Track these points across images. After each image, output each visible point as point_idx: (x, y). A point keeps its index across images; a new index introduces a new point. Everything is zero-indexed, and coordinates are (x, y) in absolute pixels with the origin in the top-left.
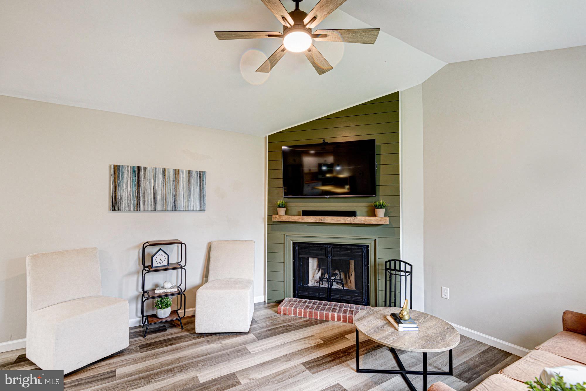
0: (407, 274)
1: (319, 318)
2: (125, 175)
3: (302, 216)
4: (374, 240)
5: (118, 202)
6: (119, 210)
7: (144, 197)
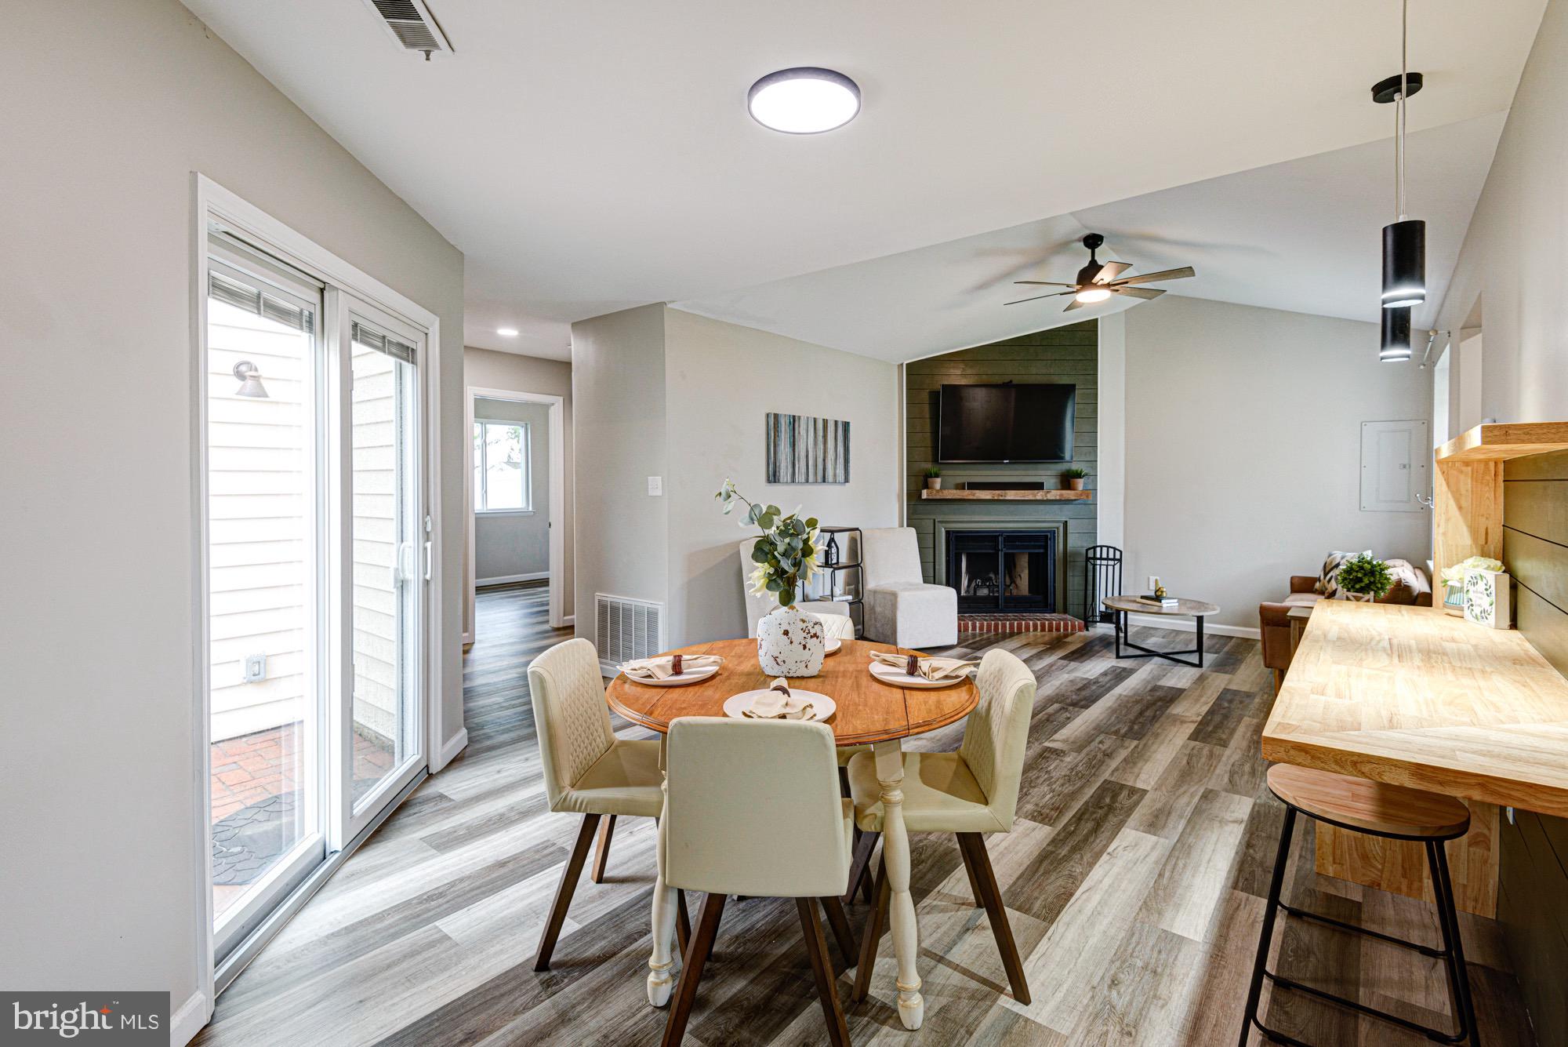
0: (1116, 562)
1: (1008, 631)
2: (783, 429)
3: (968, 489)
4: (1064, 522)
5: (777, 470)
6: (779, 482)
7: (799, 461)
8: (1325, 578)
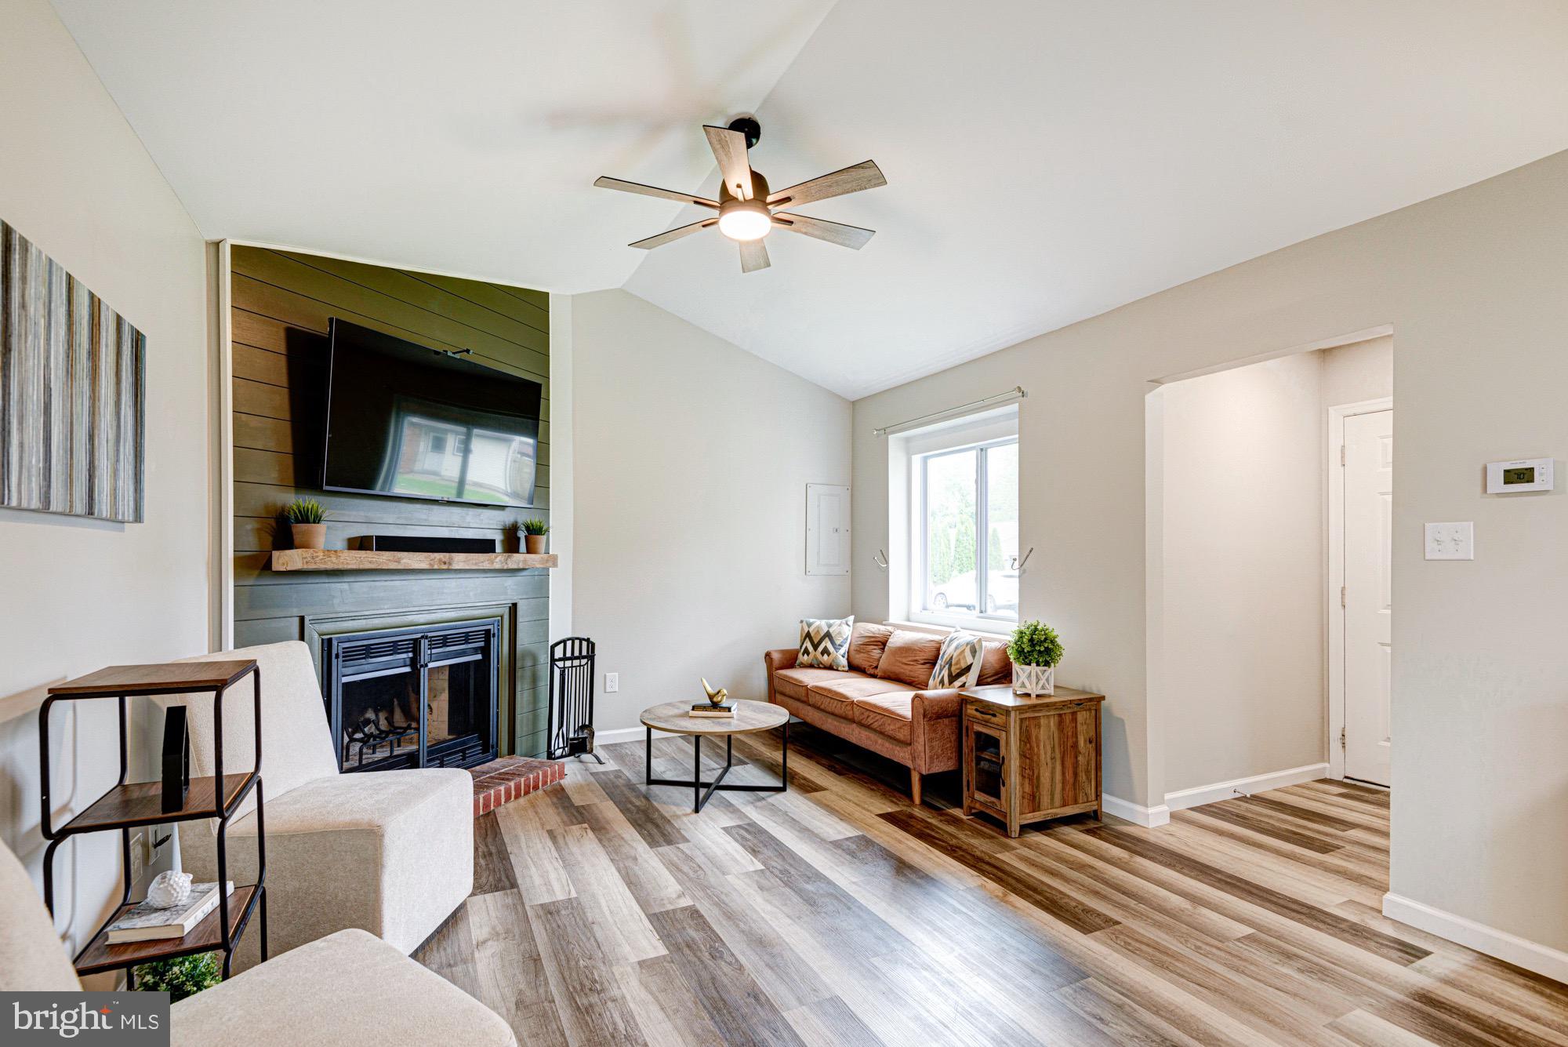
0: (587, 661)
3: (376, 550)
4: (510, 605)
8: (815, 649)
